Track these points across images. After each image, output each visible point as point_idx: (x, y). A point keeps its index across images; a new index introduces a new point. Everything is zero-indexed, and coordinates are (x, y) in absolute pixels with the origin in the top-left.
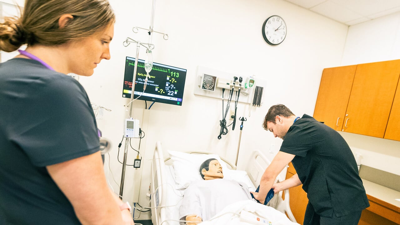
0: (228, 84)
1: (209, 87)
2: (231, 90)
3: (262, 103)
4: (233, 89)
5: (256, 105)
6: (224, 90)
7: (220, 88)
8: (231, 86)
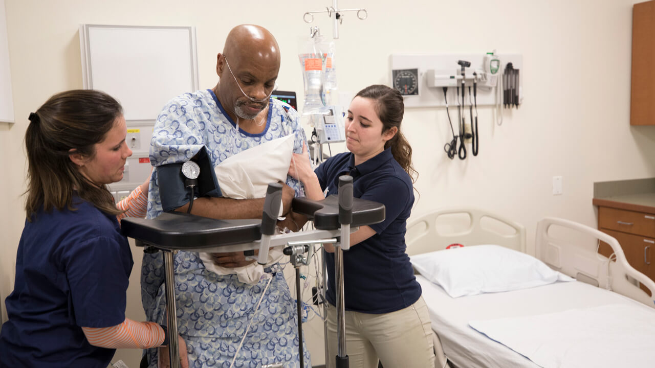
0: (452, 77)
1: (409, 91)
2: (458, 88)
3: (521, 100)
4: (463, 85)
5: (511, 105)
6: (445, 89)
7: (439, 88)
8: (459, 80)
